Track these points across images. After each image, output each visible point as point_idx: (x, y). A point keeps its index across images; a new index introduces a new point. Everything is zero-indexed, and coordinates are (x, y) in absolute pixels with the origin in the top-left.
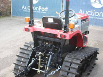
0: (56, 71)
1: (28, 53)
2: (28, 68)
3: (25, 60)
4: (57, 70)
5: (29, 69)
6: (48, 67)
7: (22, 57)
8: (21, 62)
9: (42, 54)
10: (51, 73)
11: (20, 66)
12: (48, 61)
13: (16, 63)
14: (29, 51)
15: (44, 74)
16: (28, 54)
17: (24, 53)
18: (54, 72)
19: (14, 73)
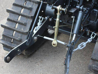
0: (87, 42)
1: (30, 6)
2: (34, 36)
3: (24, 21)
4: (89, 40)
5: (35, 38)
6: (75, 35)
7: (19, 15)
8: (17, 24)
9: (64, 9)
10: (79, 47)
11: (14, 30)
12: (75, 23)
13: (6, 25)
14: (32, 3)
15: (67, 49)
16: (30, 9)
17: (22, 7)
18: (84, 44)
19: (3, 44)
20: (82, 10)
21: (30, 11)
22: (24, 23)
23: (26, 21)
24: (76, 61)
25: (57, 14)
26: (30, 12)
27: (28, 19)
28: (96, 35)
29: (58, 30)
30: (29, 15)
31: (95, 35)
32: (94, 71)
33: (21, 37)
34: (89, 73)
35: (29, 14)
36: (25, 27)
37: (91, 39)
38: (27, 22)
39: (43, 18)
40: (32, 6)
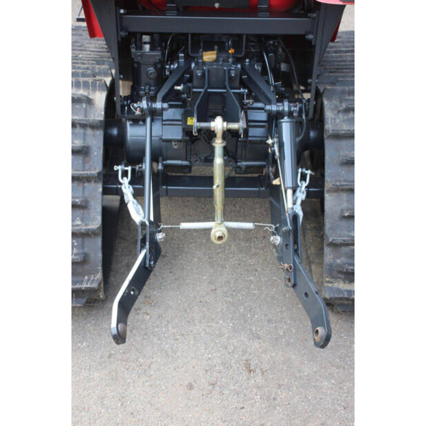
20: (290, 114)
21: (84, 159)
22: (81, 202)
23: (81, 192)
24: (239, 265)
25: (214, 144)
26: (84, 163)
27: (86, 184)
28: (311, 175)
29: (225, 190)
30: (85, 172)
31: (306, 174)
32: (343, 277)
33: (83, 248)
34: (329, 285)
35: (84, 167)
36: (86, 212)
37: (303, 188)
38: (87, 193)
39: (129, 169)
40: (84, 139)
